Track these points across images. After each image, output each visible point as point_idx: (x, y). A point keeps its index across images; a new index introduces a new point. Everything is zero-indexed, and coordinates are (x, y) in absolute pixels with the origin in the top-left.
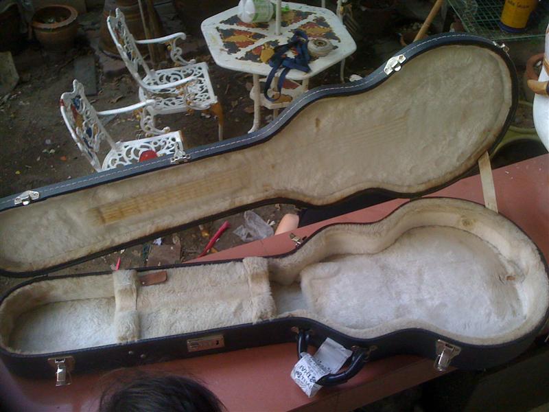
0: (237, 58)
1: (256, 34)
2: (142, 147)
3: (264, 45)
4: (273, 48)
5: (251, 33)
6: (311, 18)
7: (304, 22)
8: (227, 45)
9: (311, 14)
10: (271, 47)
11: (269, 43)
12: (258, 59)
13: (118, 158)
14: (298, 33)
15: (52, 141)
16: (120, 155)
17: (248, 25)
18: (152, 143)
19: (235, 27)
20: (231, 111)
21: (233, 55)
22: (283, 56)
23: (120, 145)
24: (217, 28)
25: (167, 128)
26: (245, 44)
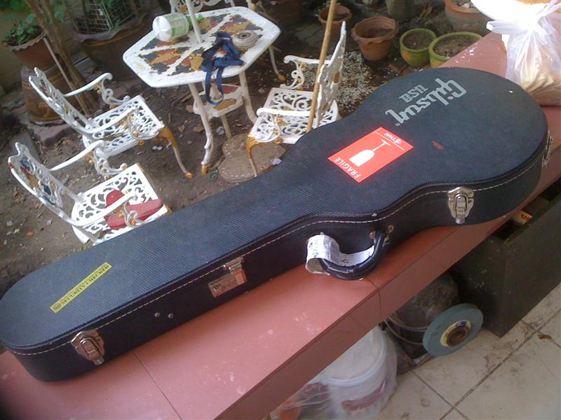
0: (169, 75)
1: (179, 48)
2: (105, 191)
3: (190, 56)
4: (200, 55)
5: (174, 49)
6: (227, 19)
7: (222, 24)
8: (155, 67)
9: (226, 15)
10: (198, 55)
11: (195, 52)
12: (190, 69)
13: (84, 208)
14: (219, 34)
15: (13, 221)
16: (85, 205)
17: (169, 44)
18: (114, 184)
19: (156, 49)
20: (181, 136)
21: (164, 73)
22: (212, 59)
23: (82, 196)
24: (140, 56)
25: (123, 165)
26: (173, 61)
